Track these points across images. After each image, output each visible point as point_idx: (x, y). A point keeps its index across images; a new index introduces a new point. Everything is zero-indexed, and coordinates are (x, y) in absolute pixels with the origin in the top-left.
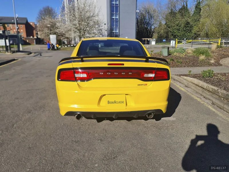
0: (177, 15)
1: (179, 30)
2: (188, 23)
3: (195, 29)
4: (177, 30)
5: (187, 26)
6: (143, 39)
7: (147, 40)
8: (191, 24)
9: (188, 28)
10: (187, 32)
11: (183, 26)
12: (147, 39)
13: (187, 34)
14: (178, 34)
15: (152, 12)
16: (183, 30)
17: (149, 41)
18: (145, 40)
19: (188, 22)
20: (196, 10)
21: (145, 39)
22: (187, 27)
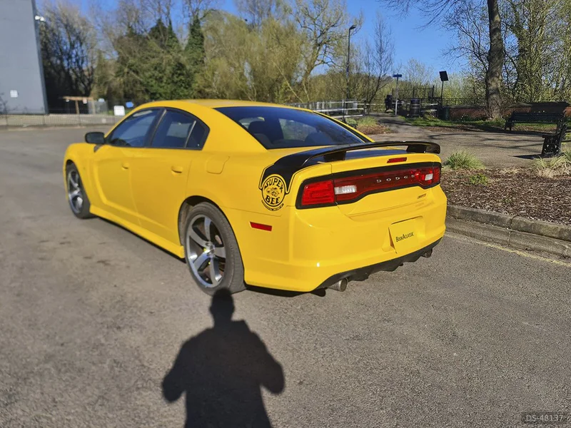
0: (149, 43)
1: (160, 80)
2: (180, 66)
3: (198, 82)
4: (156, 79)
5: (179, 72)
6: (68, 99)
7: (81, 102)
8: (188, 67)
9: (181, 77)
10: (182, 85)
11: (169, 70)
12: (79, 98)
13: (182, 91)
14: (160, 89)
15: (78, 26)
16: (169, 81)
17: (86, 105)
18: (72, 103)
19: (180, 64)
20: (194, 37)
21: (73, 98)
22: (180, 75)
